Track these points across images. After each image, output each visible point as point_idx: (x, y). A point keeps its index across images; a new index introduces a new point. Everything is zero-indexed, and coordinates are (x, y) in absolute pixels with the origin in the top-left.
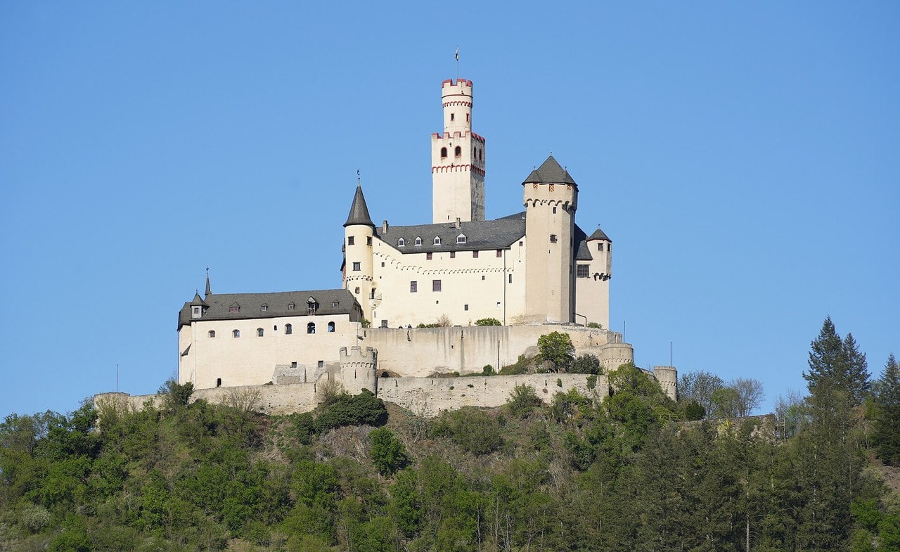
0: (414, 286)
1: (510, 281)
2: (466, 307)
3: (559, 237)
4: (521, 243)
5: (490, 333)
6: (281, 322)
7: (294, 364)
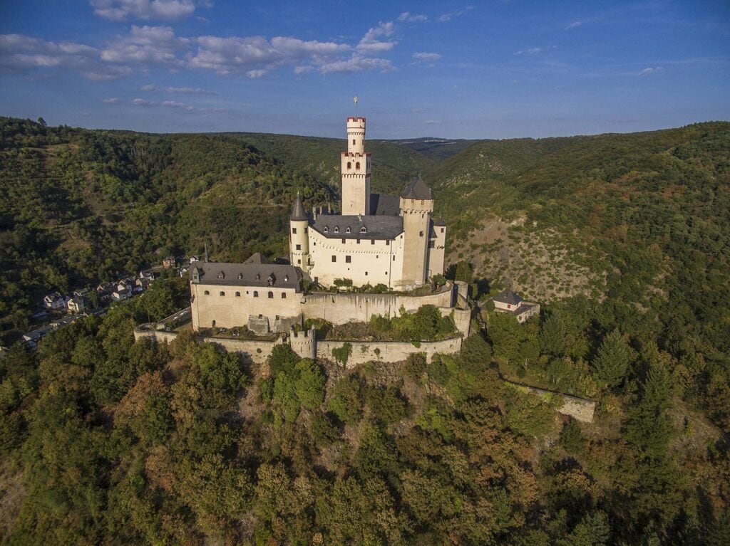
0: (334, 259)
1: (394, 259)
2: (366, 273)
3: (424, 233)
4: (401, 237)
5: (385, 300)
6: (252, 289)
7: (261, 316)
